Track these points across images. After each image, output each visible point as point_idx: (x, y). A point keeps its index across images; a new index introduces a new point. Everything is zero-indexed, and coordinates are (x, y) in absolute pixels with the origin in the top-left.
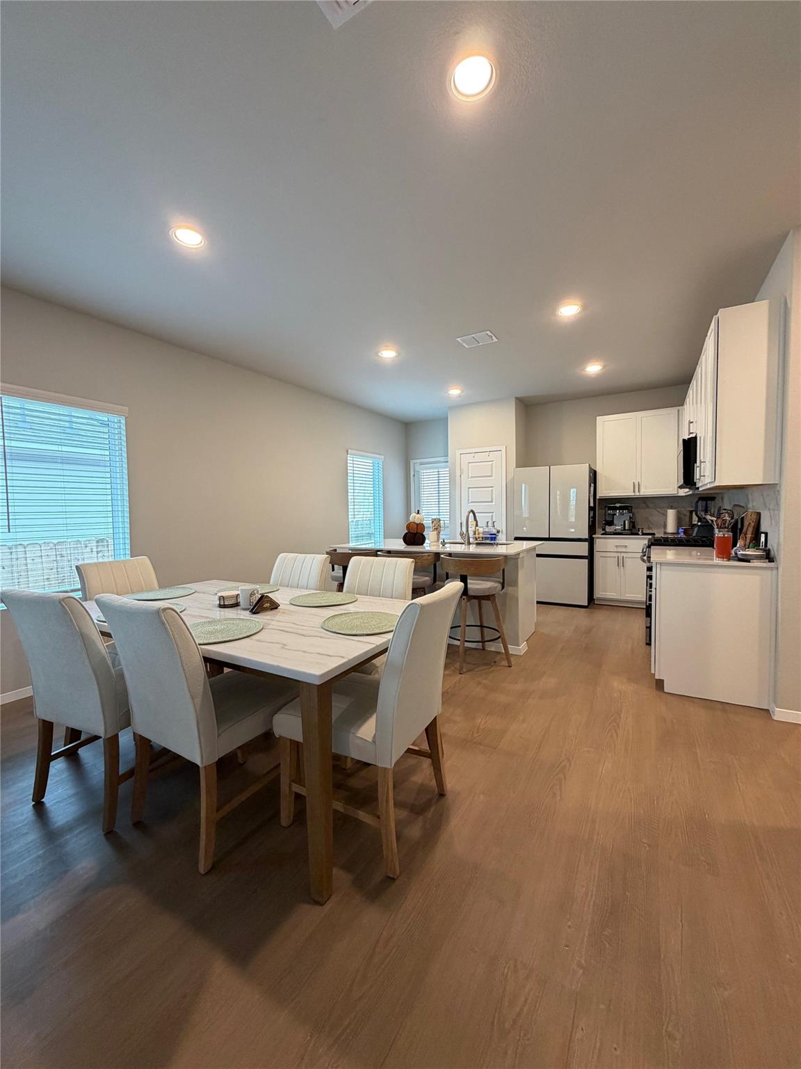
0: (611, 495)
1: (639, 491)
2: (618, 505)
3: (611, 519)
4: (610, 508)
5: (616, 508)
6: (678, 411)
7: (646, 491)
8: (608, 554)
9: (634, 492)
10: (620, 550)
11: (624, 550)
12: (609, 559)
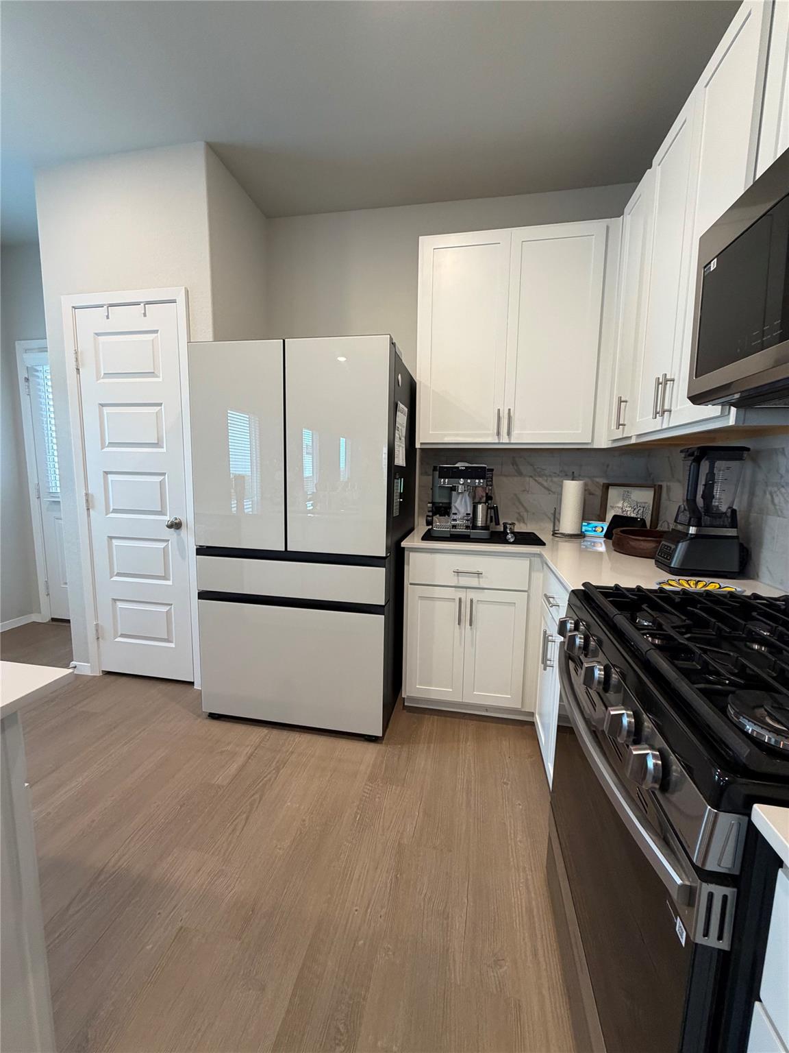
0: (446, 440)
1: (509, 434)
2: (461, 465)
3: (446, 501)
4: (445, 473)
5: (457, 474)
6: (608, 228)
7: (526, 434)
8: (438, 592)
9: (498, 434)
10: (464, 581)
11: (474, 582)
12: (438, 603)
